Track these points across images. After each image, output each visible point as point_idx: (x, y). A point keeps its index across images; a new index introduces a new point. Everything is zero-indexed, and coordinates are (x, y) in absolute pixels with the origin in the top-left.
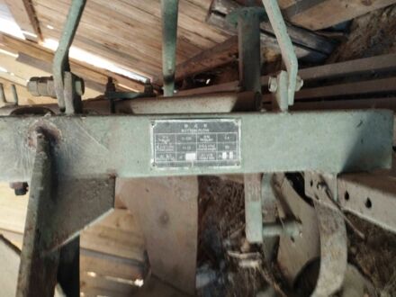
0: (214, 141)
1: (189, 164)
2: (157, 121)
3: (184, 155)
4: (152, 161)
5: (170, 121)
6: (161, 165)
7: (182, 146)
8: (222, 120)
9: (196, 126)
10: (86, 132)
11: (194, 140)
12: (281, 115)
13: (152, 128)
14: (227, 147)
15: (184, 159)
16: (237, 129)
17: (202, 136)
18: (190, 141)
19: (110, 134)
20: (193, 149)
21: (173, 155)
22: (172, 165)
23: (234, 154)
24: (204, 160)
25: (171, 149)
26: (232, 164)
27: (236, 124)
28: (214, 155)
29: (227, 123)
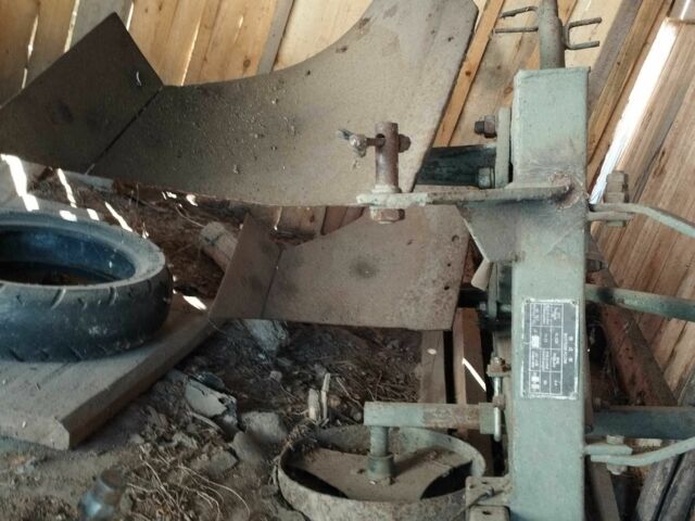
0: (553, 369)
1: (528, 339)
2: (577, 307)
3: (538, 334)
4: (532, 300)
5: (577, 321)
6: (527, 309)
7: (549, 333)
8: (576, 379)
9: (571, 349)
10: (567, 233)
11: (554, 346)
12: (581, 446)
13: (569, 301)
14: (545, 382)
15: (533, 334)
16: (566, 394)
17: (559, 355)
18: (553, 342)
19: (564, 257)
20: (543, 344)
21: (538, 323)
22: (527, 321)
23: (537, 390)
24: (532, 356)
25: (545, 320)
26: (526, 386)
27: (572, 394)
28: (536, 368)
29: (572, 385)
